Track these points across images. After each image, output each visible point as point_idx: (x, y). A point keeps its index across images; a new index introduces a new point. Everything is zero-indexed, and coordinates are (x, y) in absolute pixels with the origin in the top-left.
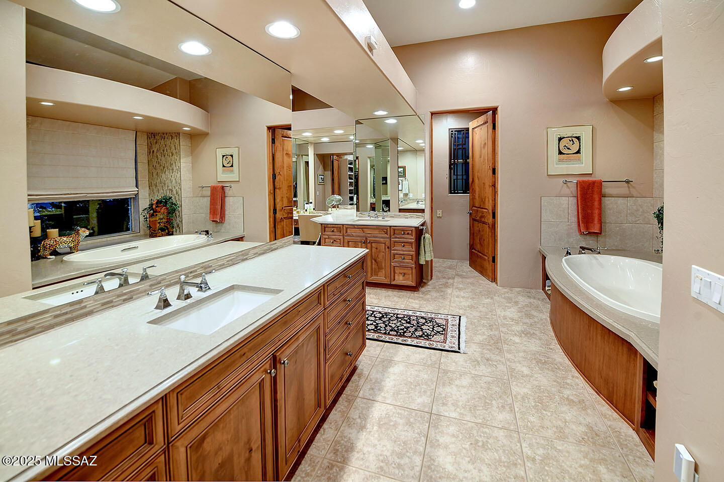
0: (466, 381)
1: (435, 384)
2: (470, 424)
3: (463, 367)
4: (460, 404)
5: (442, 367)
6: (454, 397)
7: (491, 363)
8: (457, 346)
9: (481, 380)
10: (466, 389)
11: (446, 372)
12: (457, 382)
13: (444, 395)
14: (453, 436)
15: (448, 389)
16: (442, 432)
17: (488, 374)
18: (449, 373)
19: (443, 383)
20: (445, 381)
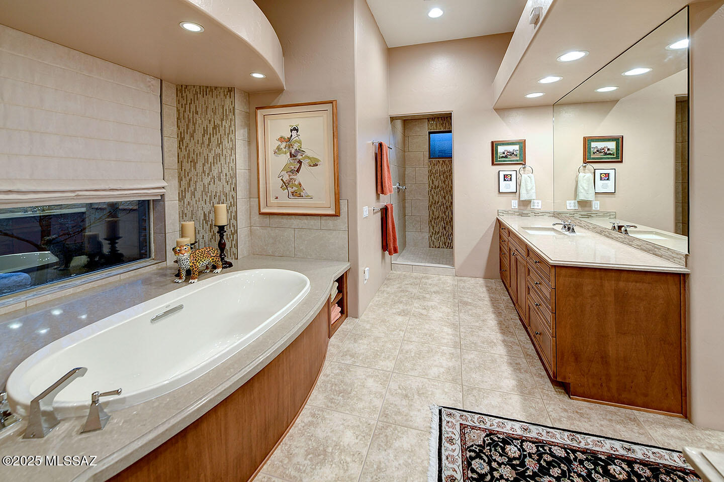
0: (434, 371)
1: (463, 369)
2: (433, 343)
3: (435, 386)
4: (439, 354)
5: (459, 387)
6: (444, 358)
7: (404, 392)
8: (443, 418)
9: (420, 372)
10: (435, 364)
11: (454, 380)
12: (442, 370)
13: (453, 360)
14: (444, 338)
15: (451, 364)
16: (451, 340)
17: (411, 378)
18: (450, 378)
19: (455, 370)
20: (453, 371)
